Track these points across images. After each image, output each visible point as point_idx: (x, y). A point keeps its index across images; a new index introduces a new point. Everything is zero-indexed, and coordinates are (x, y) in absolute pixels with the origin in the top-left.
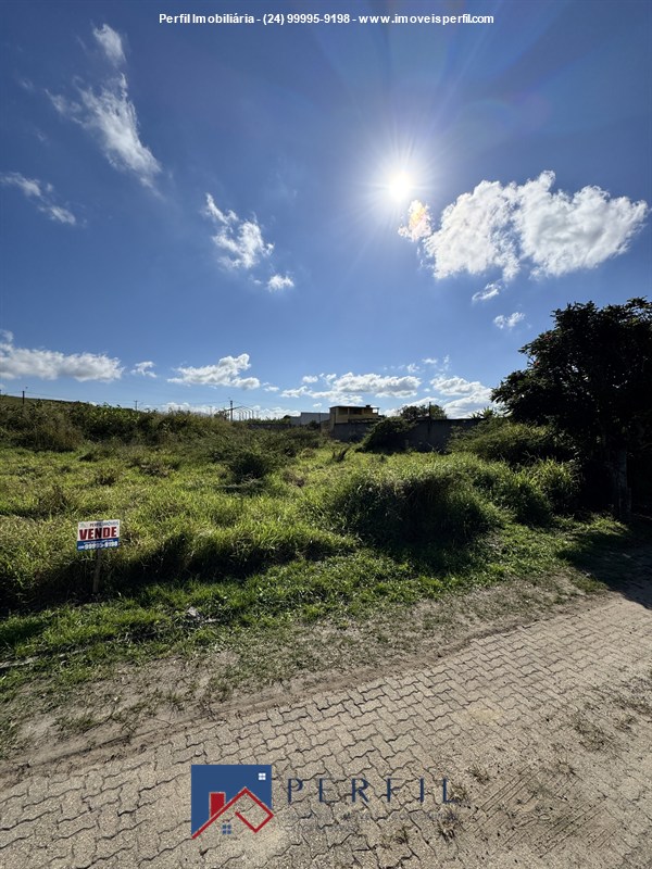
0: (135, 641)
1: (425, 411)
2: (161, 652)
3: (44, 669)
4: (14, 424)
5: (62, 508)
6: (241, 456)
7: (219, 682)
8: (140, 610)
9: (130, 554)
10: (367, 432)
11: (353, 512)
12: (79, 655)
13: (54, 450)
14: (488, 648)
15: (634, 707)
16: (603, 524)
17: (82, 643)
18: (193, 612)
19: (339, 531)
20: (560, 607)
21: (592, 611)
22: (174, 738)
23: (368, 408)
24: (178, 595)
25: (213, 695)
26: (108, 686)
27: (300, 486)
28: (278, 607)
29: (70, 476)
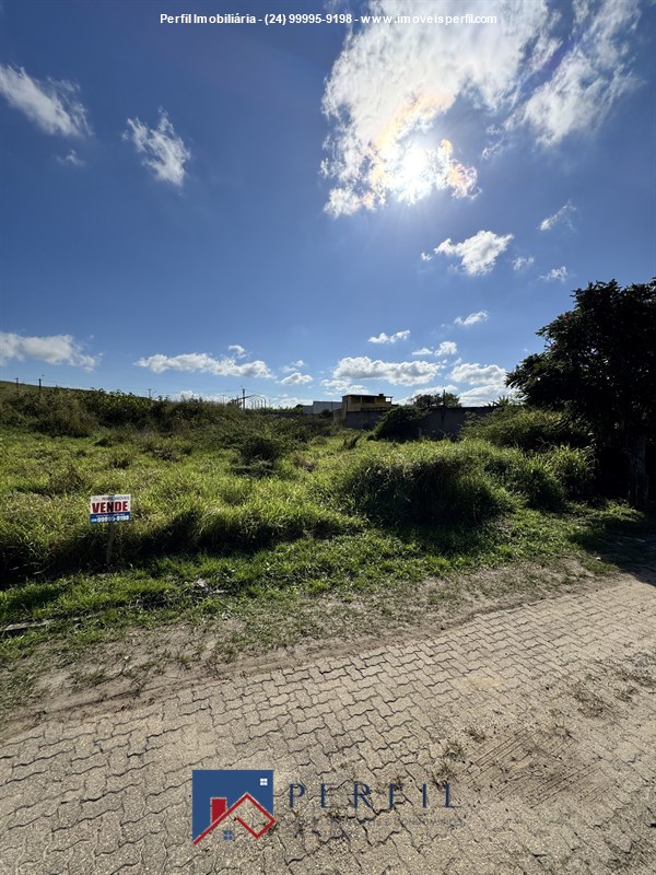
0: (145, 608)
1: (439, 400)
2: (171, 618)
3: (60, 630)
4: (31, 410)
5: (76, 487)
6: (251, 440)
7: (226, 646)
8: (151, 580)
9: (142, 528)
10: (379, 420)
11: (362, 494)
12: (93, 619)
13: (70, 435)
14: (492, 623)
15: (636, 679)
16: (617, 510)
17: (95, 609)
18: (201, 583)
19: (348, 512)
20: (568, 587)
21: (600, 592)
22: (181, 693)
23: (381, 397)
24: (187, 568)
25: (219, 657)
26: (119, 647)
27: (310, 471)
28: (284, 580)
29: (86, 460)
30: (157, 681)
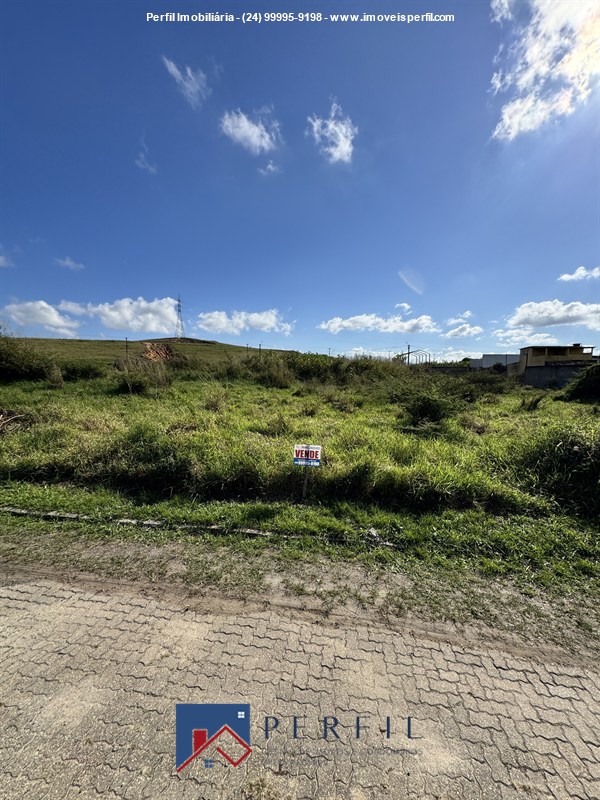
9: (328, 473)
18: (373, 532)
19: (528, 489)
24: (362, 515)
25: (390, 608)
26: (313, 569)
27: (479, 433)
28: (452, 550)
29: (287, 407)
30: (341, 610)
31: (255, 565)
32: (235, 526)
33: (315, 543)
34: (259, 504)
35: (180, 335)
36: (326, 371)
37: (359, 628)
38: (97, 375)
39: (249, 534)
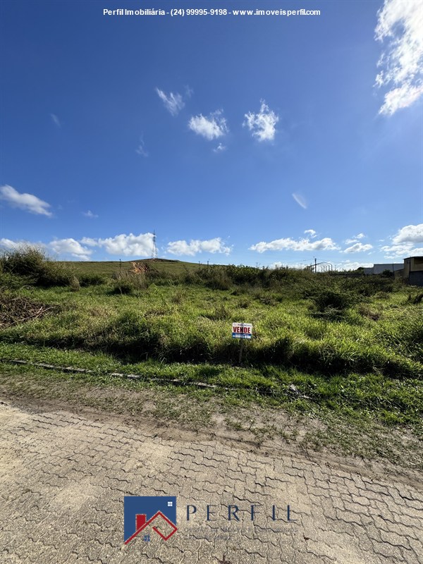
0: (260, 394)
5: (224, 317)
8: (263, 377)
9: (257, 345)
12: (234, 392)
18: (293, 388)
24: (284, 375)
25: (309, 444)
26: (248, 413)
27: (375, 320)
28: (358, 404)
29: (227, 302)
30: (269, 443)
31: (204, 407)
32: (190, 380)
33: (249, 394)
34: (207, 365)
35: (155, 257)
36: (254, 278)
37: (284, 458)
38: (101, 282)
39: (200, 386)
